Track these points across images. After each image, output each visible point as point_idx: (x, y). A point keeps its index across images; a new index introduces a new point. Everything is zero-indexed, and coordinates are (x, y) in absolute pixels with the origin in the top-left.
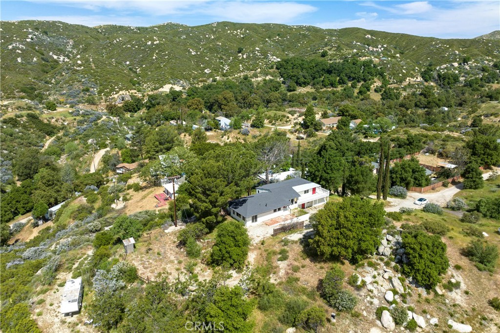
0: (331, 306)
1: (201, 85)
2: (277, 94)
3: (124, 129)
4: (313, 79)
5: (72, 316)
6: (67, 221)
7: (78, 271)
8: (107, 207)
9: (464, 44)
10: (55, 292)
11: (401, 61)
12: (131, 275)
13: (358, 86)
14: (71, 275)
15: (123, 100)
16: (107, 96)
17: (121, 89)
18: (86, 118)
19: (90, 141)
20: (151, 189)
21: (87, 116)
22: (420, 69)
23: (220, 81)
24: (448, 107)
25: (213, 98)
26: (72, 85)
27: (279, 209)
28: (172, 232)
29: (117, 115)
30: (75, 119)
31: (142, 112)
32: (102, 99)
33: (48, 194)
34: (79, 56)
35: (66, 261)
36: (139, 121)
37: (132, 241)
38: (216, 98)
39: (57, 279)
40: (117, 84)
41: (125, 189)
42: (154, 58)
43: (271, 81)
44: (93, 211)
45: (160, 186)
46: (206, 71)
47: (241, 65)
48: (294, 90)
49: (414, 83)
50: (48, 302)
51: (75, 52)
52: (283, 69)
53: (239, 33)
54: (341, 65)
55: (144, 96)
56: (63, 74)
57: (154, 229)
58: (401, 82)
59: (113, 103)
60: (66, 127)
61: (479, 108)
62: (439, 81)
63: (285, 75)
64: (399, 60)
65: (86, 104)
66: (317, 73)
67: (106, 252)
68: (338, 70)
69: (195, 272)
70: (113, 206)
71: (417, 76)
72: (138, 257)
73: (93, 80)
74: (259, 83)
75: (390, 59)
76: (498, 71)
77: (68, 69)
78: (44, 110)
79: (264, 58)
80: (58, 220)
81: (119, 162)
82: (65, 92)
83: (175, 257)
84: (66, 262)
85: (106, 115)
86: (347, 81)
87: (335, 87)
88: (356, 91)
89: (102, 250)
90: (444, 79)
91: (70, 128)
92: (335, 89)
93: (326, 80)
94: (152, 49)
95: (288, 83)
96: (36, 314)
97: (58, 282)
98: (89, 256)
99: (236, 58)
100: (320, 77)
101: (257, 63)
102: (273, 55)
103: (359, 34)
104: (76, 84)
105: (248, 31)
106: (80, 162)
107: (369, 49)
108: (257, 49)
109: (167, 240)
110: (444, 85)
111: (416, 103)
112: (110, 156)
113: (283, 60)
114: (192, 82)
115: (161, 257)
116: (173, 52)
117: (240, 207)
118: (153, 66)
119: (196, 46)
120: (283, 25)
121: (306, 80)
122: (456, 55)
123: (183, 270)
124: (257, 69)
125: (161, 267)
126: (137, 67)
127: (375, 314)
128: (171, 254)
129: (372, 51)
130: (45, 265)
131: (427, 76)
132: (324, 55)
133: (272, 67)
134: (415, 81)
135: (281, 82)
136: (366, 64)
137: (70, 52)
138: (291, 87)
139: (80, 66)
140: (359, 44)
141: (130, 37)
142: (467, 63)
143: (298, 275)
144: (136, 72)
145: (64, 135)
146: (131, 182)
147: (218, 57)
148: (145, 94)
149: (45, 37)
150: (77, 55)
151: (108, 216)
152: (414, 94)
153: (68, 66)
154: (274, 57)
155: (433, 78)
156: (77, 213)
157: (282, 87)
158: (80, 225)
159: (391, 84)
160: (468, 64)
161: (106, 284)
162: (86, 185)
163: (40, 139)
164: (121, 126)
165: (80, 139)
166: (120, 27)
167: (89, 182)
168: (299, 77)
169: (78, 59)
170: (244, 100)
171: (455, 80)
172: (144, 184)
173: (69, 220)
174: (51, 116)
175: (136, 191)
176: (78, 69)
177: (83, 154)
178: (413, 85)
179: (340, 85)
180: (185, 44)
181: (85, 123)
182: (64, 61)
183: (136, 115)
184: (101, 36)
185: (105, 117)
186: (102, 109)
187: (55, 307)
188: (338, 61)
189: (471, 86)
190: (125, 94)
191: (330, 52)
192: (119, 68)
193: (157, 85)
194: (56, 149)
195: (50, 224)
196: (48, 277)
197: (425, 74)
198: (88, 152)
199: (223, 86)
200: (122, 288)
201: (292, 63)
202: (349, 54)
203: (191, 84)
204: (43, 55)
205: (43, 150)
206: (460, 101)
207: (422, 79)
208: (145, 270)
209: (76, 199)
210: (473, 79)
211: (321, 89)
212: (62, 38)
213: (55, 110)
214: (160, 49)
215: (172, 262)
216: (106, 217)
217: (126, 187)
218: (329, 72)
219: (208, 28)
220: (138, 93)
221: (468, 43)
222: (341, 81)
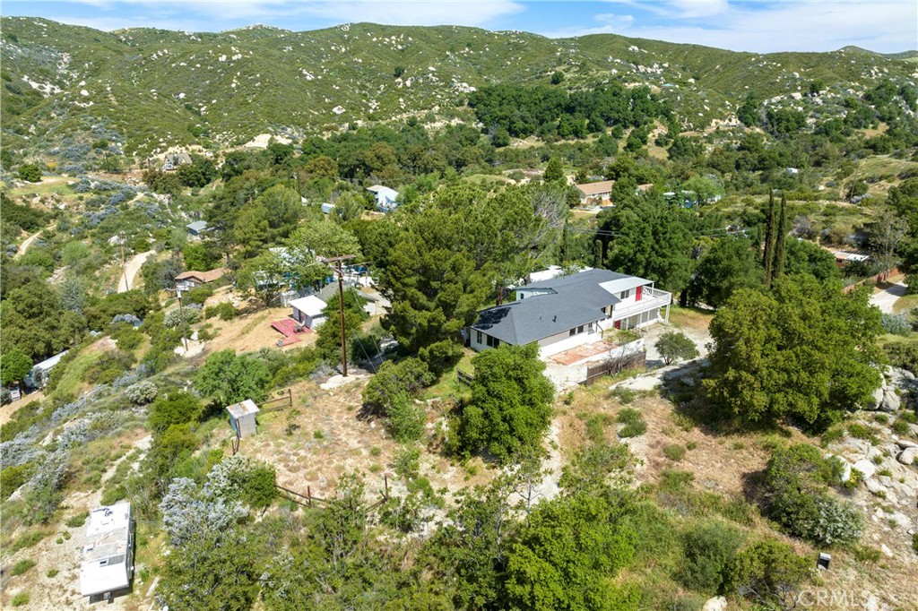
0: (795, 535)
1: (327, 136)
2: (475, 150)
3: (181, 217)
4: (541, 124)
5: (111, 601)
6: (77, 387)
7: (117, 486)
8: (164, 353)
9: (806, 61)
10: (60, 542)
11: (698, 91)
12: (261, 487)
13: (624, 136)
14: (99, 496)
15: (175, 164)
16: (145, 157)
17: (171, 143)
18: (104, 196)
19: (113, 240)
20: (259, 314)
21: (106, 193)
22: (734, 105)
23: (363, 127)
24: (797, 167)
25: (355, 158)
26: (71, 136)
27: (581, 329)
28: (340, 387)
29: (165, 191)
30: (81, 198)
31: (217, 185)
32: (134, 163)
33: (31, 334)
34: (83, 83)
35: (84, 464)
36: (210, 202)
37: (250, 407)
38: (361, 157)
39: (63, 508)
40: (163, 134)
41: (202, 318)
42: (233, 85)
43: (461, 127)
44: (134, 366)
45: (279, 306)
46: (335, 110)
47: (401, 100)
48: (505, 145)
49: (726, 129)
50: (43, 565)
51: (75, 76)
52: (482, 106)
53: (394, 42)
54: (590, 98)
55: (217, 156)
56: (53, 115)
57: (293, 383)
58: (703, 127)
59: (157, 170)
60: (62, 214)
61: (857, 167)
62: (770, 126)
63: (487, 117)
64: (695, 88)
65: (102, 172)
66: (547, 112)
67: (183, 437)
68: (586, 107)
69: (421, 473)
70: (179, 350)
71: (729, 117)
72: (268, 445)
73: (115, 126)
74: (438, 133)
75: (677, 86)
76: (873, 107)
77: (62, 107)
78: (15, 180)
79: (445, 86)
80: (54, 388)
81: (179, 270)
82: (57, 148)
83: (359, 442)
84: (85, 467)
85: (144, 191)
86: (604, 127)
87: (582, 138)
88: (622, 144)
89: (175, 433)
90: (779, 121)
91: (71, 216)
92: (582, 141)
93: (565, 125)
94: (229, 69)
95: (493, 131)
96: (10, 602)
97: (68, 515)
98: (140, 452)
99: (392, 86)
100: (553, 119)
101: (433, 96)
102: (461, 81)
103: (617, 45)
104: (80, 135)
105: (410, 39)
106: (96, 279)
107: (638, 69)
108: (431, 68)
109: (331, 405)
110: (779, 132)
111: (737, 162)
112: (158, 265)
113: (481, 89)
114: (310, 131)
115: (325, 443)
116: (270, 75)
117: (495, 325)
118: (232, 101)
119: (314, 66)
120: (475, 28)
121: (526, 125)
122: (796, 80)
123: (388, 471)
124: (433, 106)
125: (332, 466)
126: (200, 104)
127: (911, 550)
128: (348, 434)
129: (644, 73)
130: (30, 475)
131: (748, 115)
132: (556, 81)
133: (461, 103)
134: (727, 125)
135: (479, 130)
136: (638, 95)
137: (66, 77)
138: (498, 138)
139: (86, 100)
140: (619, 61)
141: (183, 48)
142: (817, 92)
143: (685, 466)
144: (198, 113)
145: (59, 229)
146: (212, 302)
147: (357, 85)
148: (220, 152)
149: (12, 47)
150: (78, 82)
151: (169, 370)
152: (728, 147)
153: (61, 100)
154: (465, 84)
155: (759, 120)
156: (98, 368)
157: (481, 139)
158: (106, 394)
159: (685, 131)
160: (819, 95)
161: (199, 512)
162: (114, 316)
163: (8, 237)
164: (174, 211)
165: (93, 235)
166: (163, 32)
167: (120, 309)
168: (515, 119)
169: (82, 87)
170: (413, 161)
171: (798, 123)
172: (244, 305)
173: (80, 384)
174: (30, 192)
175: (226, 320)
176: (82, 105)
177: (102, 264)
178: (724, 132)
179: (592, 134)
180: (292, 62)
181: (103, 206)
182: (52, 94)
183: (202, 192)
184: (127, 48)
185: (143, 195)
186: (134, 182)
187: (62, 580)
188: (584, 90)
189: (827, 133)
190: (179, 152)
191: (567, 76)
192: (165, 105)
193: (242, 137)
194: (41, 255)
195: (36, 396)
196: (40, 504)
197: (745, 112)
198: (111, 258)
199: (370, 136)
200: (242, 521)
201: (498, 96)
202: (604, 77)
203: (307, 134)
204: (10, 81)
205: (16, 257)
206: (816, 158)
207: (739, 122)
208: (293, 475)
209: (93, 342)
210: (830, 121)
211: (557, 141)
212: (48, 49)
213: (39, 180)
214: (245, 69)
215: (355, 452)
216: (166, 372)
217: (204, 313)
218: (570, 109)
219: (335, 34)
220: (205, 150)
221: (815, 59)
222: (593, 126)
